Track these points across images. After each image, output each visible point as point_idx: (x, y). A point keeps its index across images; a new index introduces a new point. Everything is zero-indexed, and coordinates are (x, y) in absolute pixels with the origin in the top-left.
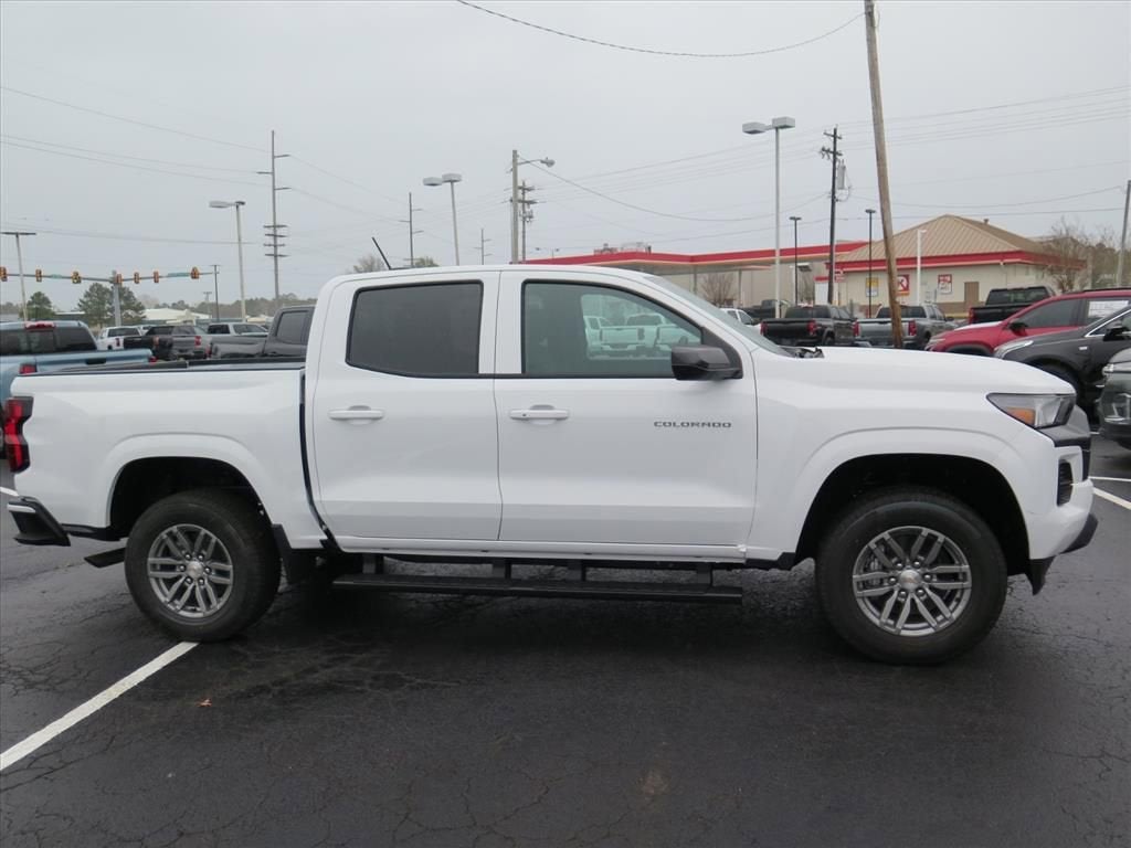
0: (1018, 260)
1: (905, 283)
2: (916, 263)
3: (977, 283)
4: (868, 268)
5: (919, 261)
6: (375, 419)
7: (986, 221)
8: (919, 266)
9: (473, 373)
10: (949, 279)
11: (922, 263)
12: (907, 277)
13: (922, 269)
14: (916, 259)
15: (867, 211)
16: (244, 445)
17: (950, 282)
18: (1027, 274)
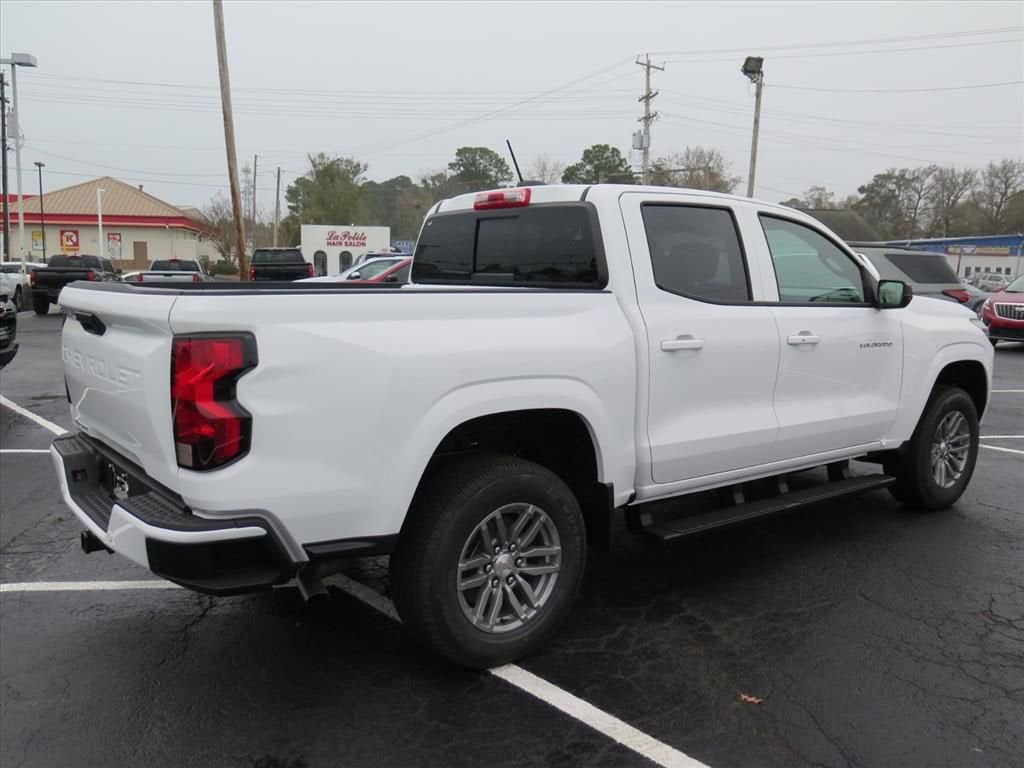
0: (182, 225)
1: (74, 239)
2: (97, 220)
3: (145, 243)
4: (40, 222)
5: (100, 218)
6: (697, 349)
7: (141, 187)
8: (100, 223)
9: (748, 300)
10: (118, 238)
11: (103, 220)
12: (76, 233)
13: (103, 226)
14: (97, 216)
15: (36, 164)
16: (591, 387)
17: (120, 240)
18: (185, 238)
